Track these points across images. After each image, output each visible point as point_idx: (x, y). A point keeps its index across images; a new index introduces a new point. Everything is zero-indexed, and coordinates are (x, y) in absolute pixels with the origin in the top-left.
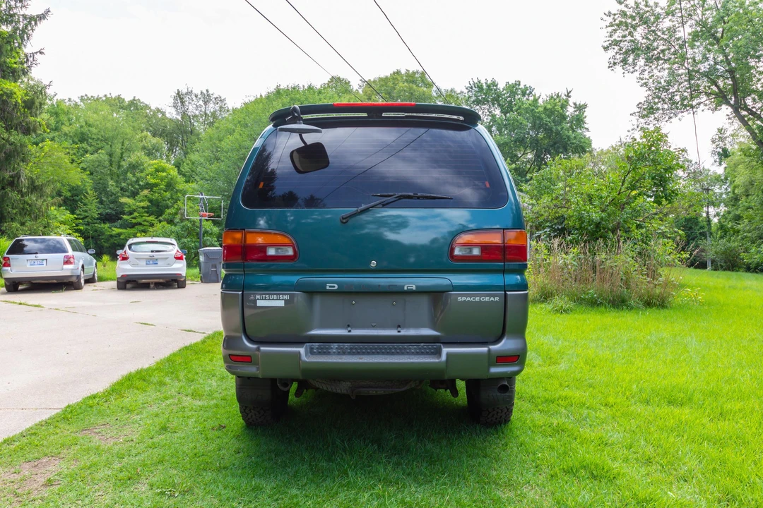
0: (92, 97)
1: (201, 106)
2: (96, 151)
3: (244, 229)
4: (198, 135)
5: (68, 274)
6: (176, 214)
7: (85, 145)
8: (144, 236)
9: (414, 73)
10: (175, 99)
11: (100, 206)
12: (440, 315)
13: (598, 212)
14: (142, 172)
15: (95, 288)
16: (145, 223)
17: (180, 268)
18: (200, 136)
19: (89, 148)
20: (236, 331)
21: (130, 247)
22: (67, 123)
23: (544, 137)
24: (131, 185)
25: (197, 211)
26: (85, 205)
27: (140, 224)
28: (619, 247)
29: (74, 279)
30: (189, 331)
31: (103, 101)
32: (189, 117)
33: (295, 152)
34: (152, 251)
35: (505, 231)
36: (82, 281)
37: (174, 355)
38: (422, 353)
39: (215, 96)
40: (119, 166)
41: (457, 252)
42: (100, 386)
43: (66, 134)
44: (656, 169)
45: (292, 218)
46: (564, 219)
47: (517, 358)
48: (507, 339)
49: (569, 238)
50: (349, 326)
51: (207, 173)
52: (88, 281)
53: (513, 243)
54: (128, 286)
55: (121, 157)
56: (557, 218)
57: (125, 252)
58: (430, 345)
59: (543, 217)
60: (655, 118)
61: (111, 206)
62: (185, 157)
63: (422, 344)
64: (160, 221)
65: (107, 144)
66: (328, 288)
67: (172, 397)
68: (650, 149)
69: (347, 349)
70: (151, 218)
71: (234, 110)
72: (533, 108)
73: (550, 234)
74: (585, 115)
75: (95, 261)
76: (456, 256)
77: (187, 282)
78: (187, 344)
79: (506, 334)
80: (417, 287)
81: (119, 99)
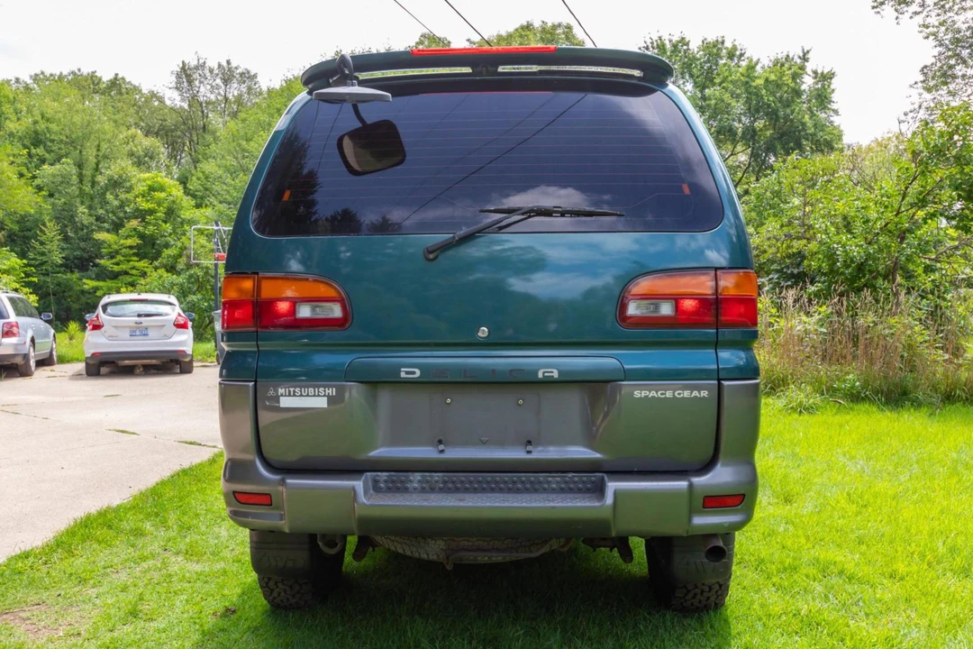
0: (51, 75)
1: (218, 87)
2: (58, 160)
3: (257, 273)
4: (214, 133)
5: (10, 351)
6: (180, 256)
7: (40, 151)
8: (131, 292)
9: (555, 27)
10: (178, 76)
11: (65, 246)
12: (603, 421)
13: (862, 245)
14: (128, 192)
15: (52, 374)
16: (134, 272)
17: (184, 341)
18: (218, 134)
19: (47, 155)
20: (244, 450)
21: (105, 308)
22: (14, 118)
23: (765, 126)
24: (113, 212)
25: (212, 251)
26: (42, 243)
27: (126, 273)
28: (898, 304)
29: (19, 360)
30: (191, 443)
31: (69, 82)
32: (201, 104)
33: (346, 137)
34: (139, 316)
35: (719, 272)
36: (32, 363)
37: (163, 483)
38: (571, 490)
39: (239, 71)
40: (94, 183)
41: (633, 309)
42: (36, 537)
43: (11, 135)
44: (962, 172)
45: (348, 254)
46: (804, 257)
47: (740, 500)
48: (723, 465)
49: (812, 289)
50: (440, 442)
51: (228, 192)
52: (42, 363)
53: (733, 292)
54: (104, 370)
55: (97, 169)
56: (789, 256)
57: (97, 317)
58: (585, 477)
59: (766, 256)
60: (949, 92)
61: (82, 244)
62: (196, 168)
63: (570, 475)
64: (156, 268)
65: (75, 148)
66: (403, 375)
67: (153, 556)
68: (951, 138)
69: (437, 482)
70: (143, 264)
71: (270, 91)
72: (747, 79)
73: (778, 283)
74: (832, 87)
75: (52, 331)
76: (630, 317)
77: (195, 364)
78: (186, 465)
79: (721, 456)
80: (560, 373)
81: (93, 79)
